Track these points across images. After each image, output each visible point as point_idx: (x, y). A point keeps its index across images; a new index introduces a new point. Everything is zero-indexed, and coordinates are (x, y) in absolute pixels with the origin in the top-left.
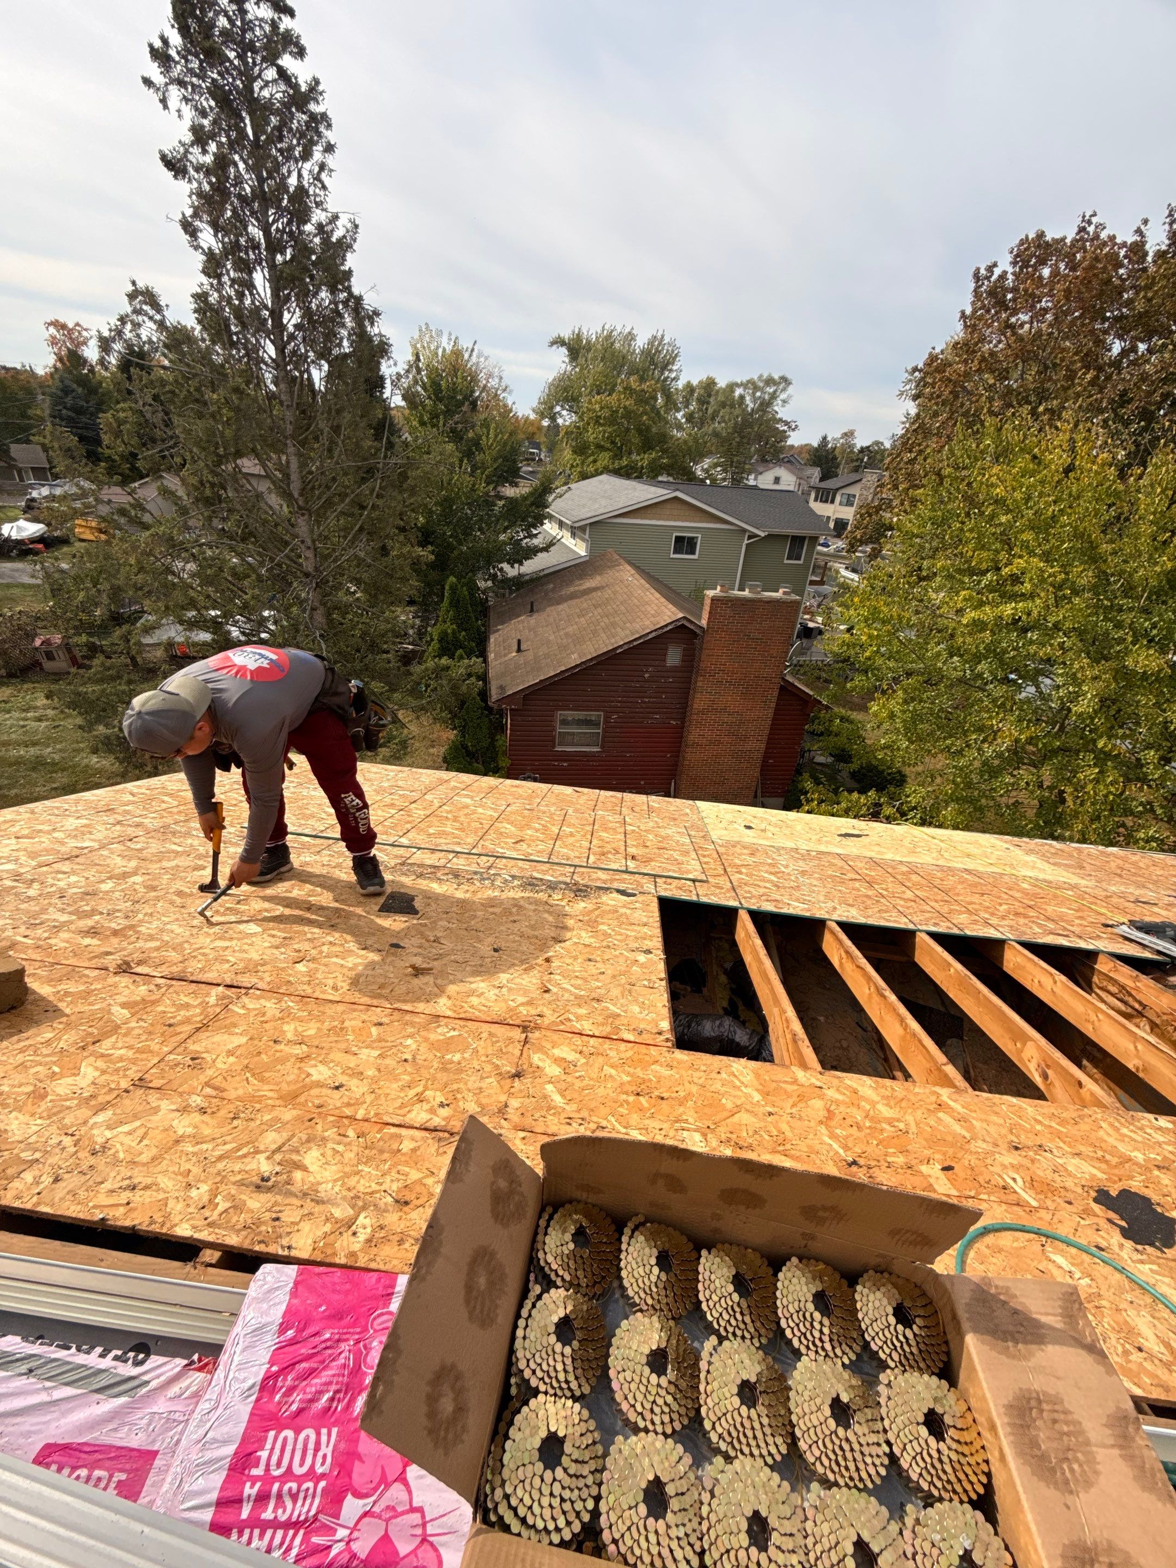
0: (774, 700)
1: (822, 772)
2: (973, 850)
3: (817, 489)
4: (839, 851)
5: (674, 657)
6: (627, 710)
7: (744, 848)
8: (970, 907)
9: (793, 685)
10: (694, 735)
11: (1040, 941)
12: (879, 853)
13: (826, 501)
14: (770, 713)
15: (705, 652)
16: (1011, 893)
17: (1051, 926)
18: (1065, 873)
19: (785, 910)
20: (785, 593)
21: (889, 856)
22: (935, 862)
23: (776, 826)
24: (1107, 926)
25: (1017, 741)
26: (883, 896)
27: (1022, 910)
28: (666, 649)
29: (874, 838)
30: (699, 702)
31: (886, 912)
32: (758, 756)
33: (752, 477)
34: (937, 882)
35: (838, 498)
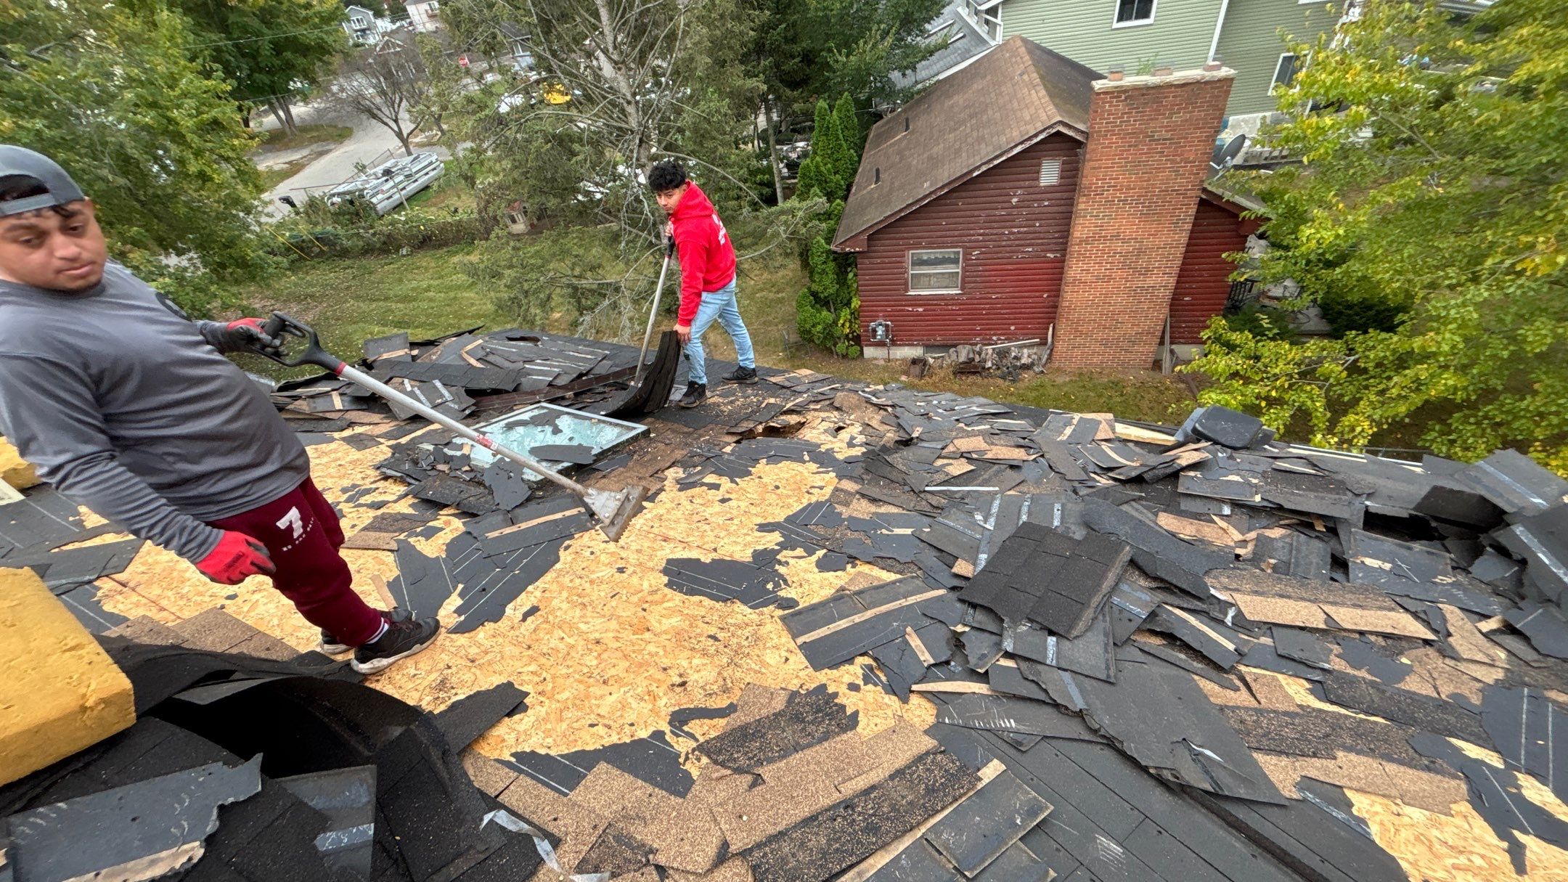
0: (1190, 219)
5: (1049, 174)
6: (991, 244)
9: (1219, 196)
10: (1075, 270)
14: (1184, 238)
15: (1088, 165)
28: (1040, 165)
30: (1080, 230)
32: (1165, 294)
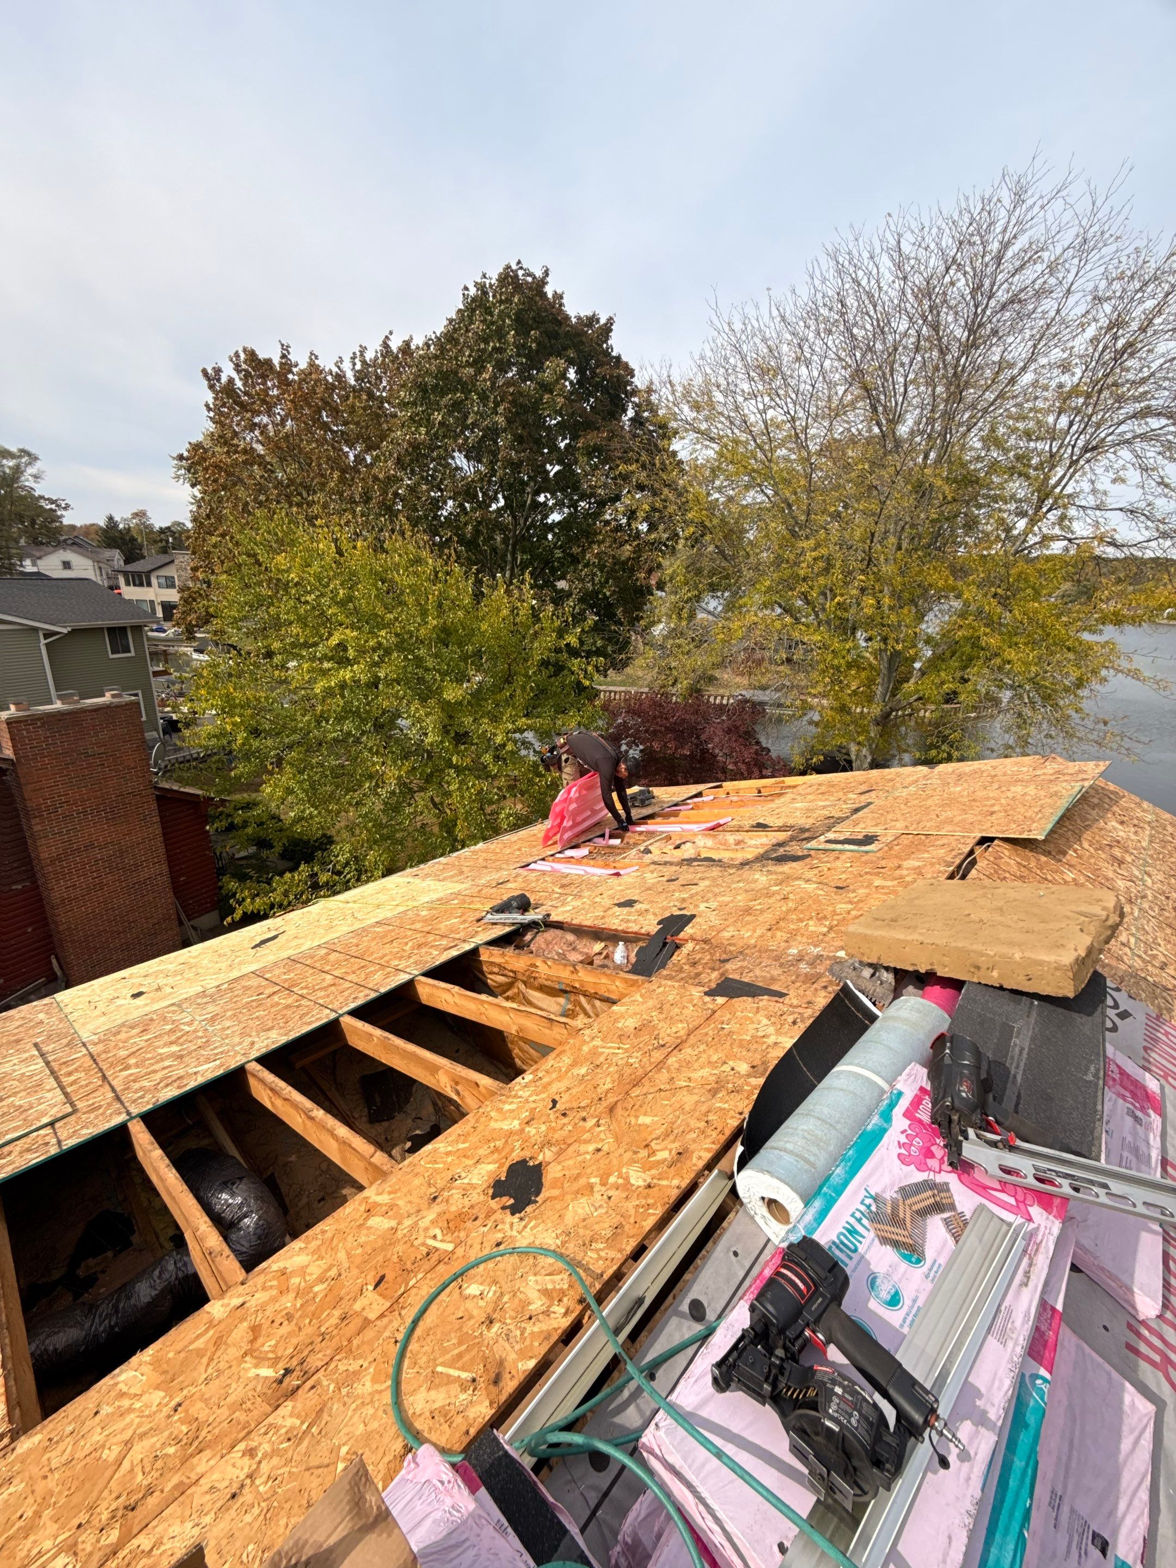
1: (248, 866)
2: (382, 897)
3: (125, 574)
4: (254, 967)
7: (132, 1028)
8: (382, 962)
9: (171, 791)
10: (56, 890)
11: (437, 963)
12: (298, 946)
13: (141, 585)
14: (157, 829)
15: (29, 788)
16: (413, 927)
17: (444, 942)
18: (451, 885)
19: (192, 1084)
20: (113, 696)
21: (308, 945)
22: (351, 929)
23: (176, 973)
24: (479, 920)
25: (400, 777)
26: (303, 997)
27: (423, 940)
29: (291, 931)
30: (47, 849)
31: (307, 1014)
32: (164, 880)
33: (27, 562)
34: (353, 951)
35: (154, 581)
